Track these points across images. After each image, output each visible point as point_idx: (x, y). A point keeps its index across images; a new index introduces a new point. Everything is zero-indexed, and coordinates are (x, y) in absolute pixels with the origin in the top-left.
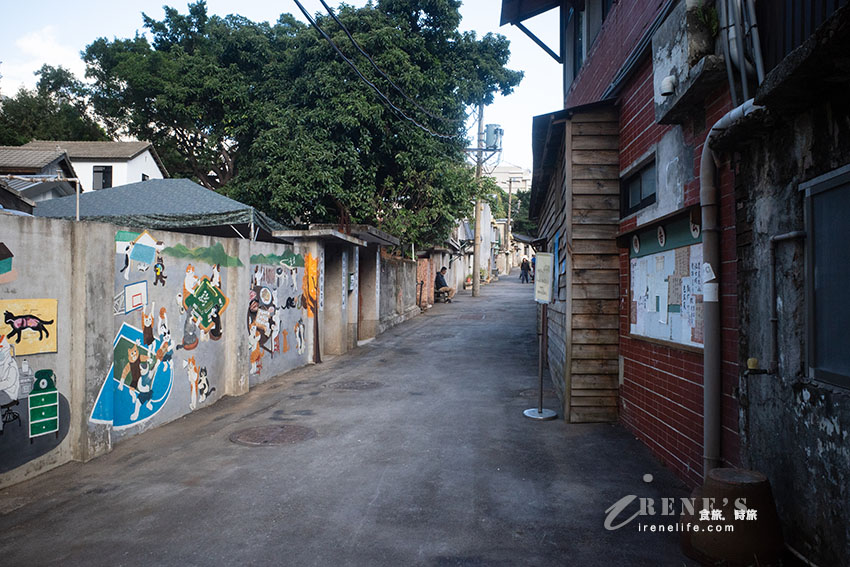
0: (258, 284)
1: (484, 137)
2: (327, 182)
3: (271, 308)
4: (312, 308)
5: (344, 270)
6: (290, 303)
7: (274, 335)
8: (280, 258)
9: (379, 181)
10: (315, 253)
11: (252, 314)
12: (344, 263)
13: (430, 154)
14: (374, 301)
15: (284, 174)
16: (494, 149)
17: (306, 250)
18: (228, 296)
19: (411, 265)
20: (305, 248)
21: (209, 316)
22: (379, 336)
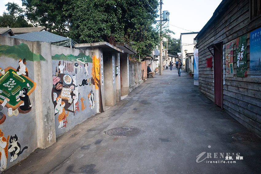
0: (61, 72)
1: (162, 16)
2: (104, 29)
3: (72, 87)
4: (97, 84)
5: (113, 64)
6: (84, 82)
7: (75, 102)
8: (76, 57)
9: (126, 30)
10: (98, 56)
11: (58, 91)
12: (113, 61)
13: (145, 18)
14: (127, 79)
15: (85, 26)
16: (166, 20)
17: (93, 53)
18: (35, 81)
19: (139, 63)
20: (92, 53)
21: (17, 97)
22: (130, 94)
